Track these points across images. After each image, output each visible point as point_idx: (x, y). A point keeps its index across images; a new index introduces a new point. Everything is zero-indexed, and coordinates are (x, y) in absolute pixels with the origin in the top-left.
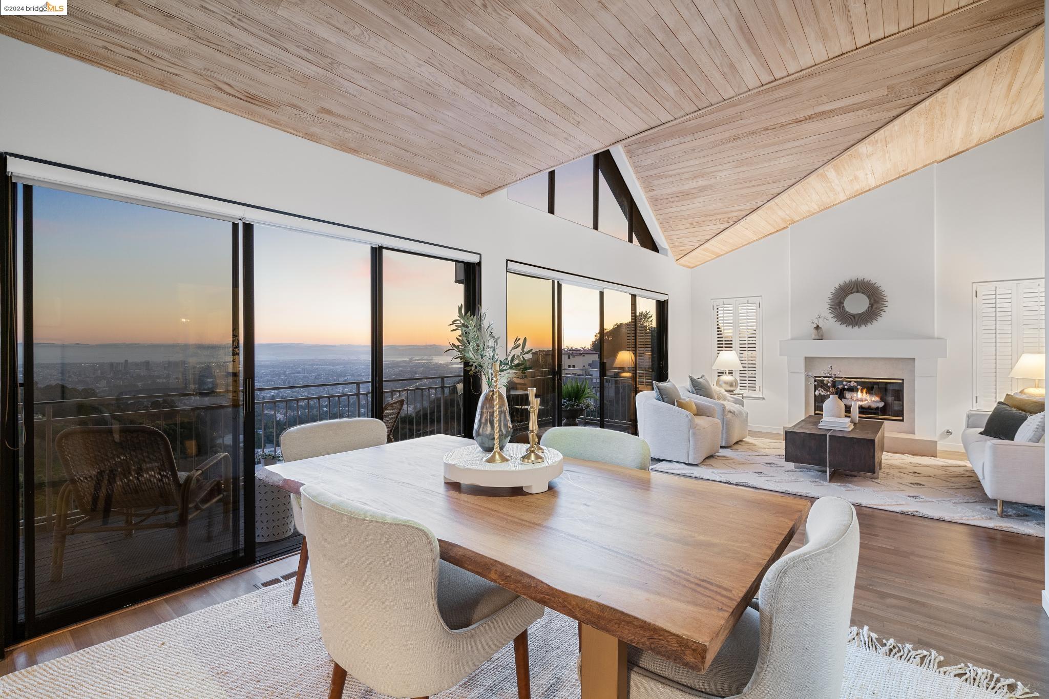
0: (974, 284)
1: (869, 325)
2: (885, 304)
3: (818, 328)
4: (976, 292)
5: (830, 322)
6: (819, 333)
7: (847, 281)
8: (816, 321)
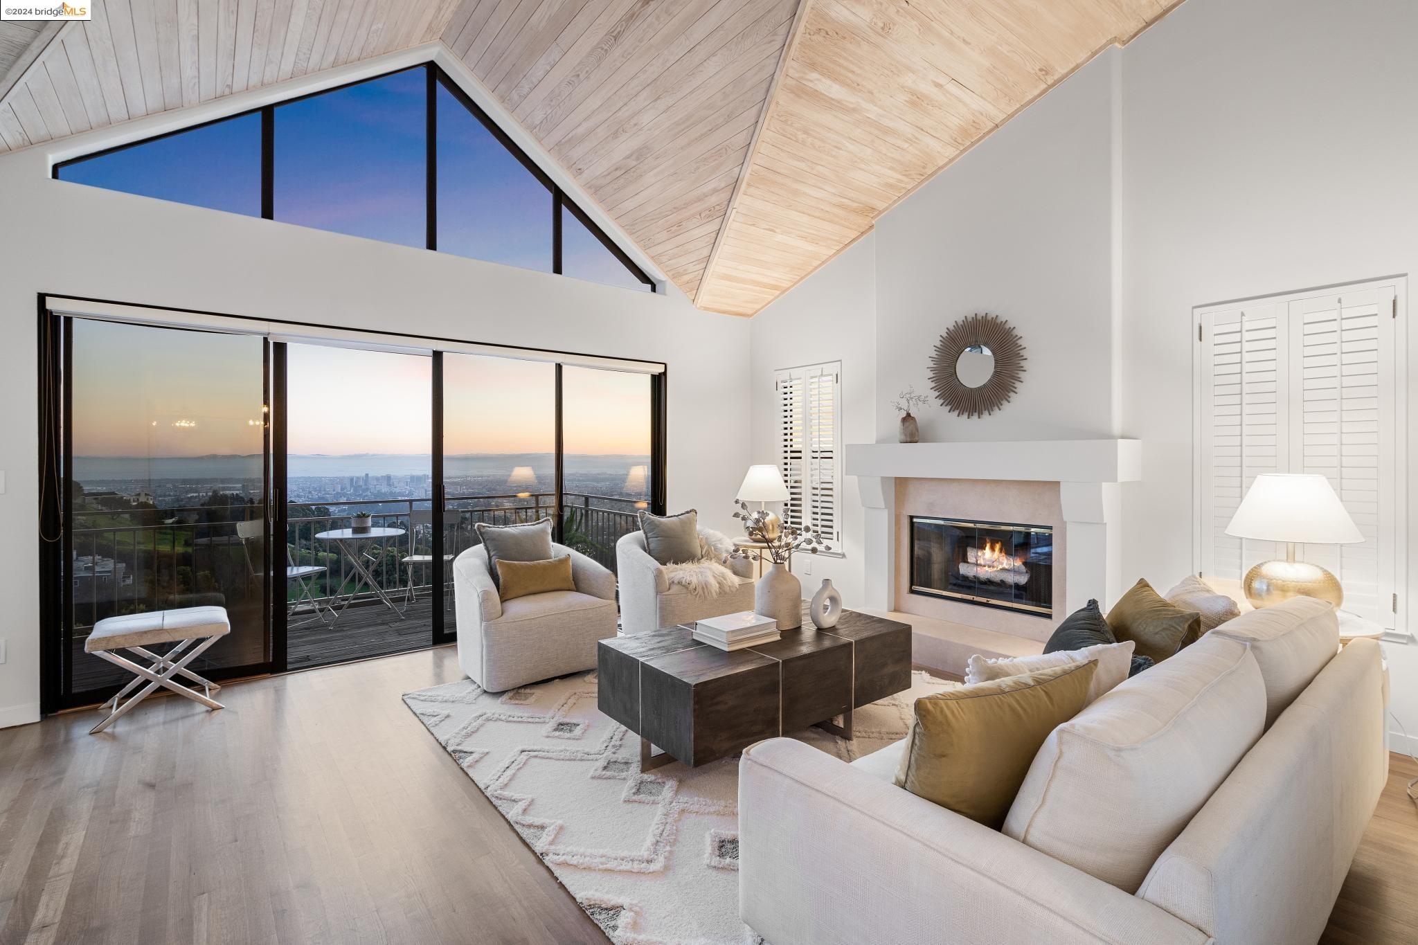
0: (1195, 310)
1: (996, 412)
2: (1022, 365)
3: (908, 418)
4: (1200, 328)
5: (930, 408)
6: (912, 431)
7: (960, 320)
8: (904, 404)
